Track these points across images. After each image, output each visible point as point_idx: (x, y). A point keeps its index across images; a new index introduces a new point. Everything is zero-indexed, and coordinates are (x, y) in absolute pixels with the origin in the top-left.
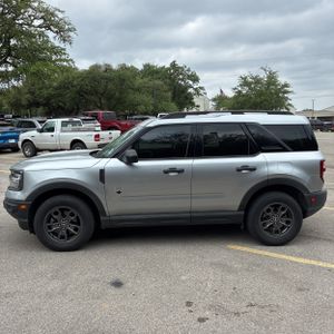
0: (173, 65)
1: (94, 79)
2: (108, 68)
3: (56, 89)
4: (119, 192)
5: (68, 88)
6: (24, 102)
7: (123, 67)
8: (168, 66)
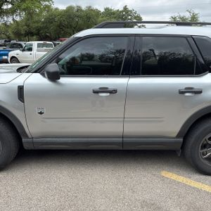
0: (125, 8)
1: (69, 17)
2: (79, 9)
3: (43, 23)
4: (41, 113)
5: (52, 23)
6: (23, 32)
7: (90, 9)
8: (121, 9)
